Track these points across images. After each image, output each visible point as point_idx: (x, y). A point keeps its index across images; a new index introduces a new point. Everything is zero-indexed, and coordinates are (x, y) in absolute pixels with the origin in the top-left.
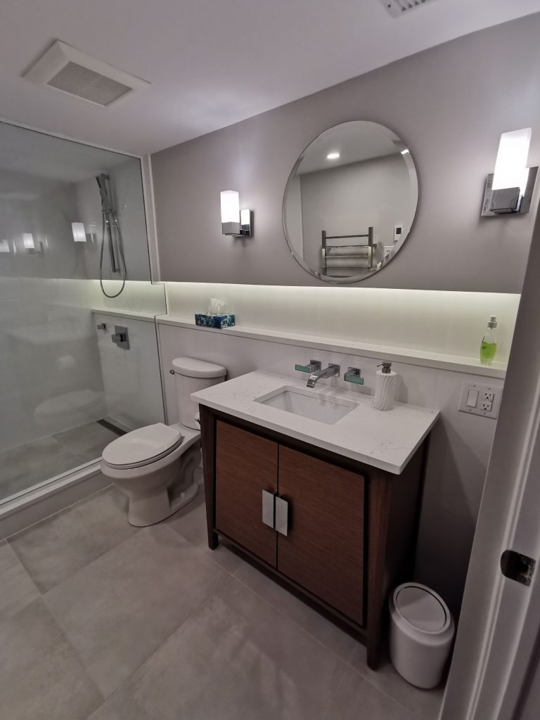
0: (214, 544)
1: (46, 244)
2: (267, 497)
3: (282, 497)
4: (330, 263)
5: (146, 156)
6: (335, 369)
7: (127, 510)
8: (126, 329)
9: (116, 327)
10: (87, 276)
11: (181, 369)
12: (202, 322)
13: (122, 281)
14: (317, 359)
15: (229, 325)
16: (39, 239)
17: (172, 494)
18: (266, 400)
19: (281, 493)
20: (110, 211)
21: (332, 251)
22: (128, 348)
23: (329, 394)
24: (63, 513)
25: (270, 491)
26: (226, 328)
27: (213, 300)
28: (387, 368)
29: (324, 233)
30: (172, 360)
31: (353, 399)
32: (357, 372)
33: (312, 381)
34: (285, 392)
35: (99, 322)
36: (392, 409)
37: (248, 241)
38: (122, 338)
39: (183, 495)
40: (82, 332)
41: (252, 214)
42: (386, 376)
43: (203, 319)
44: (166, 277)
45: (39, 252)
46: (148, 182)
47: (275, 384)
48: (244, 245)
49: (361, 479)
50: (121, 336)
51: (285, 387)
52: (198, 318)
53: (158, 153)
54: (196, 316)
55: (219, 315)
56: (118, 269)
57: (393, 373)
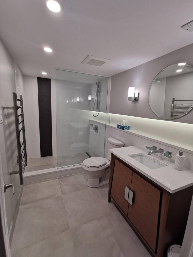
0: (110, 201)
1: (82, 100)
2: (127, 189)
3: (132, 191)
4: (175, 110)
5: (110, 77)
6: (162, 151)
7: (87, 181)
8: (98, 126)
9: (95, 125)
10: (90, 110)
11: (110, 141)
12: (119, 127)
13: (98, 112)
14: (155, 146)
15: (127, 129)
16: (81, 99)
17: (100, 180)
18: (133, 156)
19: (132, 189)
20: (99, 92)
21: (177, 106)
22: (97, 132)
23: (157, 159)
24: (71, 176)
25: (128, 187)
26: (126, 130)
27: (123, 120)
28: (181, 154)
29: (173, 99)
30: (108, 138)
31: (166, 163)
32: (170, 153)
33: (151, 153)
34: (141, 155)
35: (91, 123)
36: (182, 170)
37: (136, 103)
38: (96, 129)
39: (104, 182)
40: (86, 126)
41: (139, 94)
42: (180, 157)
43: (119, 126)
44: (111, 112)
45: (80, 102)
46: (110, 84)
47: (138, 151)
48: (135, 104)
49: (159, 192)
50: (96, 128)
51: (141, 153)
52: (118, 126)
53: (114, 75)
54: (117, 125)
55: (124, 126)
56: (98, 109)
57: (183, 156)
